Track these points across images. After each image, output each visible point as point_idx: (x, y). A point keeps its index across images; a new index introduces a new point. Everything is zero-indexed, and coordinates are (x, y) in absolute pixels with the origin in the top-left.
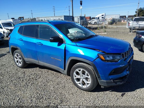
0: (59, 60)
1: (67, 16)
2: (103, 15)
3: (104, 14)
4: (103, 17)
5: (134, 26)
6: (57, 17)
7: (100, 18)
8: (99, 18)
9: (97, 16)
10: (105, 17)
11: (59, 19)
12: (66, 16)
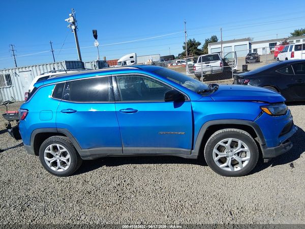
0: (180, 133)
1: (72, 62)
2: (132, 57)
3: (133, 54)
4: (132, 59)
5: (204, 70)
6: (48, 66)
7: (129, 63)
8: (125, 63)
9: (122, 60)
10: (136, 60)
11: (54, 69)
12: (69, 62)
